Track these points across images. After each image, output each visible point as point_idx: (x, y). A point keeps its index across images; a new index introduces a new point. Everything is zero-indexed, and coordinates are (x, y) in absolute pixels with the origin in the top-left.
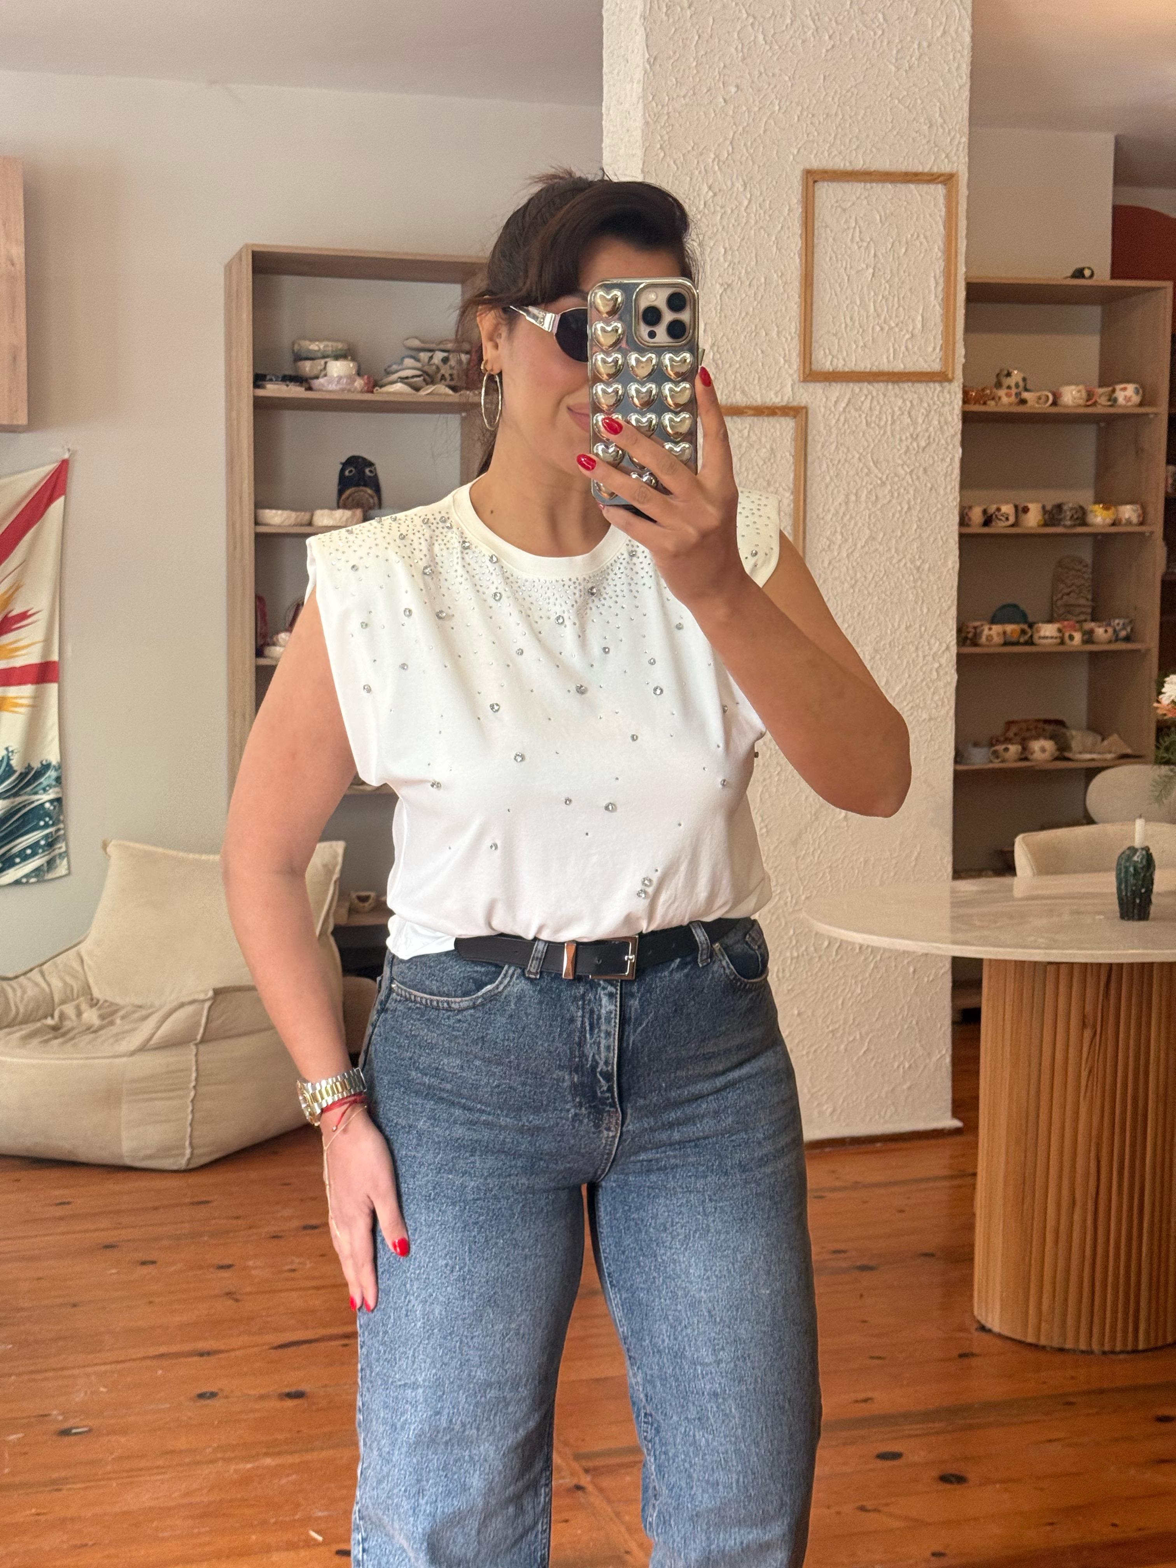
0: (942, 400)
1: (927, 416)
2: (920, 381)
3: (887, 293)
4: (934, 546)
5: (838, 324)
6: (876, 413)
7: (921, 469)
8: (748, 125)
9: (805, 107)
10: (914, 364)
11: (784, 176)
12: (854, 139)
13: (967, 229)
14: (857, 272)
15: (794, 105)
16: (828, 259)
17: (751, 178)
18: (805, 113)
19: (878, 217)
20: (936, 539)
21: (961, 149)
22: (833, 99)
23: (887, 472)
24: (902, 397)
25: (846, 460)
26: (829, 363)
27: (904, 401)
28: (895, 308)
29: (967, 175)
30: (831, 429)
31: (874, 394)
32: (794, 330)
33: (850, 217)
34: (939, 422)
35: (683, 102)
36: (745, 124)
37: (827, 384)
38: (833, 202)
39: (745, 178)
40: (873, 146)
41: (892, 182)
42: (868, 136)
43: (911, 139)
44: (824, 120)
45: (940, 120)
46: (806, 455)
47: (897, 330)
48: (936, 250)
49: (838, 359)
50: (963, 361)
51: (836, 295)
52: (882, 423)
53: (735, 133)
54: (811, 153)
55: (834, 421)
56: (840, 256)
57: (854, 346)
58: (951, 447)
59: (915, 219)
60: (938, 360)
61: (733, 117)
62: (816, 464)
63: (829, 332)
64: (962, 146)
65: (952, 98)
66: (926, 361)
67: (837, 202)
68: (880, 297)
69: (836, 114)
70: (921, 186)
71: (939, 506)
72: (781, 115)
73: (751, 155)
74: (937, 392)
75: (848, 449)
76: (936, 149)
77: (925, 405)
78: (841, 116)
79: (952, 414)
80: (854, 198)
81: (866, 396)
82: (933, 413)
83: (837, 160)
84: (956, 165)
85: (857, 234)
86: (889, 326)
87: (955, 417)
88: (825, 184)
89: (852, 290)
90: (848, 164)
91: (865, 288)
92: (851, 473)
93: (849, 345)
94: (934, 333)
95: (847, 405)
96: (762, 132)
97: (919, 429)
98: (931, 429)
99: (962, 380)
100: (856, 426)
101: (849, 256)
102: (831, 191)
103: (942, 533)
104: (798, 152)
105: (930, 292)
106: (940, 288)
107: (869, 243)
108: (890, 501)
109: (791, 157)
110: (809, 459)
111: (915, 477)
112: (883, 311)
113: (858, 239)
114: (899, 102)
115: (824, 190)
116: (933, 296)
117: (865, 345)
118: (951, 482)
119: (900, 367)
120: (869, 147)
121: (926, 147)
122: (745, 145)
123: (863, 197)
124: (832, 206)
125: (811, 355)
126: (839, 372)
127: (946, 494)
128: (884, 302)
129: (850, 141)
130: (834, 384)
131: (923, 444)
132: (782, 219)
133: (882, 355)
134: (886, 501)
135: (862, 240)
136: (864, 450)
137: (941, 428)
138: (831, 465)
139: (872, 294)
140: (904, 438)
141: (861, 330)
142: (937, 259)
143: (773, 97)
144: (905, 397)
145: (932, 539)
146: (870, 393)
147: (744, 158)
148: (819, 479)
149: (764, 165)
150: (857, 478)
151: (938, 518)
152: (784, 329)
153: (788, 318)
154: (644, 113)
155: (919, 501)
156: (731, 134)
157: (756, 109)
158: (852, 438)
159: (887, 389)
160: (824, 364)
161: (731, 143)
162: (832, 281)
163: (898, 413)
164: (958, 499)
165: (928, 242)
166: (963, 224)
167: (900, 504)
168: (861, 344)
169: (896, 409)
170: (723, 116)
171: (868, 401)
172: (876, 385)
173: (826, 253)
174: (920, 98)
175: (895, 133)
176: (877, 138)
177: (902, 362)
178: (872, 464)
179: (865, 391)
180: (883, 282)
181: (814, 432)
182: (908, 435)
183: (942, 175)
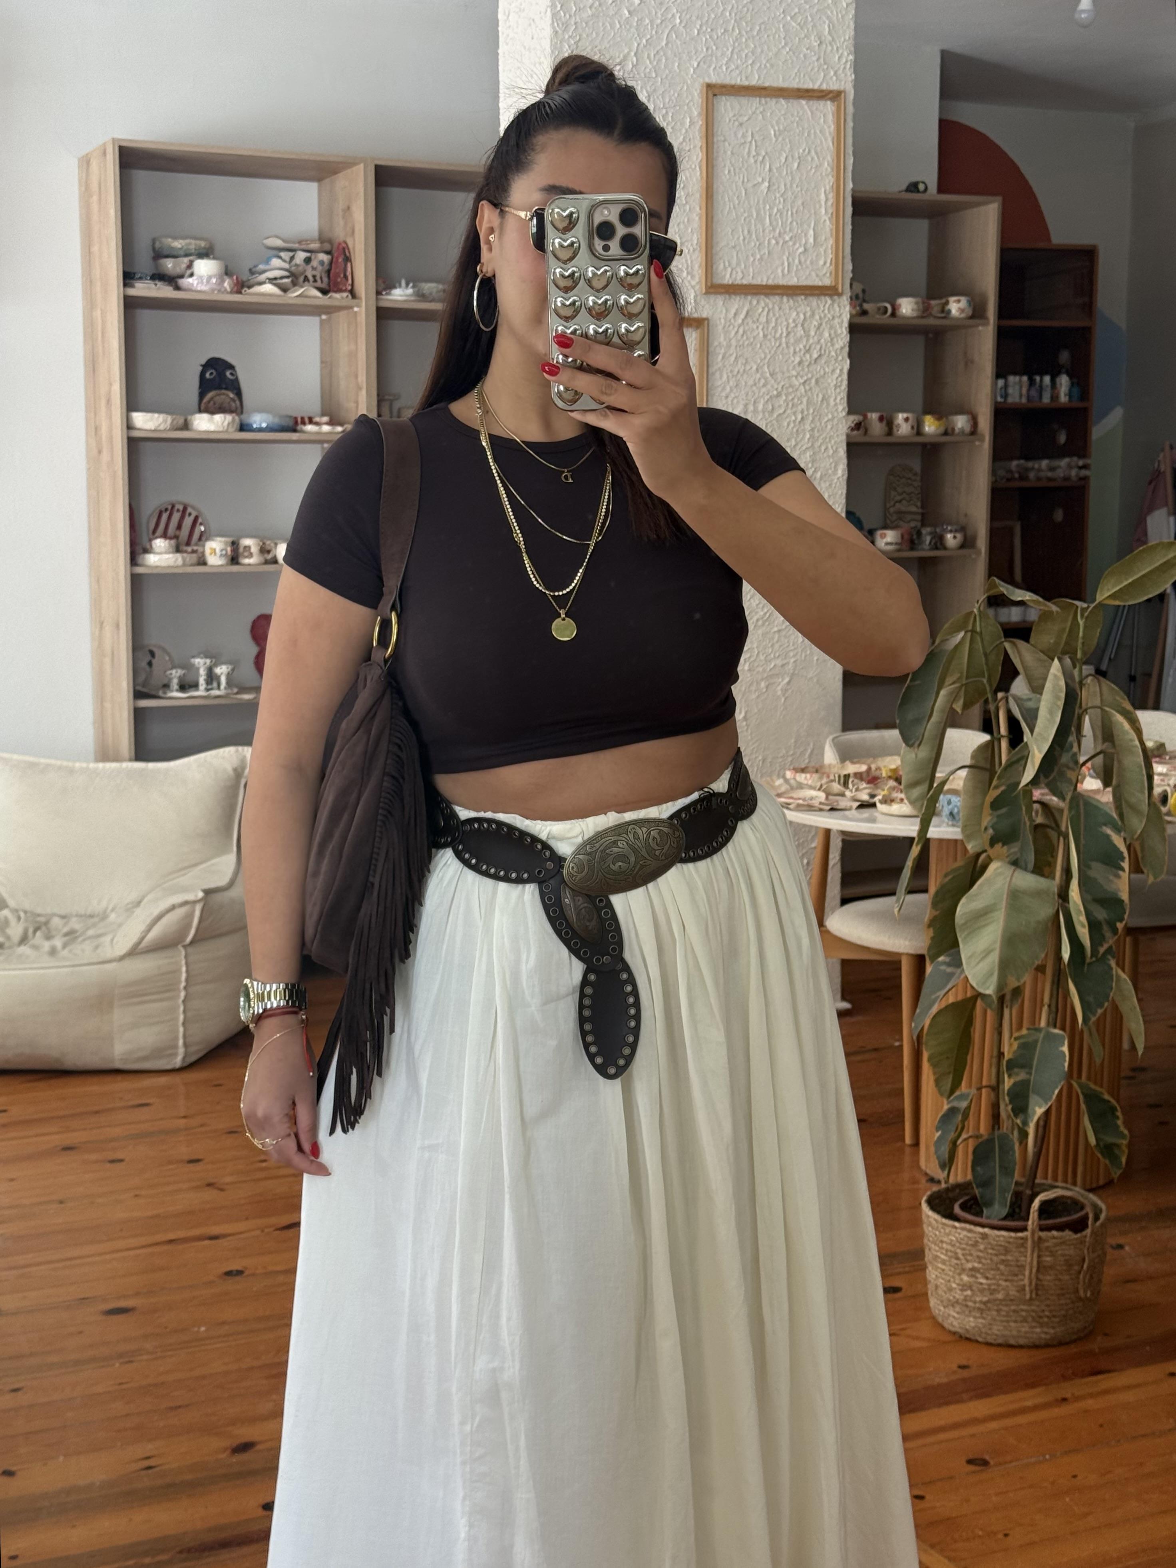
0: (832, 312)
1: (818, 328)
2: (812, 295)
3: (781, 206)
4: (825, 455)
5: (736, 237)
6: (773, 324)
7: (813, 381)
8: (652, 37)
9: (704, 21)
10: (806, 278)
11: (685, 88)
12: (750, 54)
13: (854, 145)
14: (755, 185)
15: (694, 18)
16: (726, 172)
17: (655, 90)
18: (704, 28)
19: (772, 132)
20: (826, 449)
21: (848, 66)
22: (730, 14)
23: (782, 383)
24: (796, 309)
25: (744, 371)
26: (728, 276)
27: (798, 314)
28: (789, 222)
29: (853, 92)
30: (730, 340)
31: (771, 306)
32: (695, 242)
33: (747, 131)
34: (830, 335)
35: (590, 12)
36: (649, 37)
37: (727, 296)
38: (731, 115)
39: (649, 89)
40: (767, 61)
41: (784, 97)
42: (762, 51)
43: (802, 56)
44: (722, 34)
45: (830, 38)
46: (708, 366)
47: (791, 243)
48: (826, 164)
49: (737, 273)
50: (851, 275)
51: (734, 207)
52: (778, 335)
53: (638, 45)
54: (709, 67)
55: (733, 333)
56: (737, 170)
57: (752, 259)
58: (840, 358)
59: (806, 135)
60: (828, 275)
61: (637, 30)
62: (718, 375)
63: (728, 244)
64: (849, 63)
65: (840, 16)
66: (817, 276)
67: (735, 116)
68: (775, 210)
69: (733, 29)
70: (811, 102)
71: (830, 416)
72: (681, 28)
73: (654, 68)
74: (827, 306)
75: (746, 359)
76: (825, 67)
77: (817, 317)
78: (737, 31)
79: (841, 327)
80: (750, 112)
81: (763, 308)
82: (824, 324)
83: (734, 74)
84: (843, 83)
85: (754, 147)
86: (784, 239)
87: (844, 329)
88: (724, 98)
89: (749, 203)
90: (744, 79)
91: (761, 202)
92: (751, 382)
93: (747, 257)
94: (824, 247)
95: (746, 317)
96: (664, 43)
97: (811, 341)
98: (822, 341)
99: (849, 294)
100: (754, 338)
101: (746, 170)
102: (728, 104)
103: (833, 442)
104: (698, 65)
105: (820, 207)
106: (830, 203)
107: (764, 157)
108: (785, 412)
109: (692, 70)
110: (711, 370)
111: (807, 388)
112: (778, 224)
113: (754, 153)
114: (792, 18)
115: (723, 104)
116: (823, 211)
117: (761, 259)
118: (840, 393)
119: (794, 281)
120: (764, 62)
121: (816, 64)
122: (649, 57)
123: (758, 112)
124: (730, 120)
125: (712, 267)
126: (738, 285)
127: (836, 405)
128: (778, 215)
129: (746, 56)
130: (733, 296)
131: (815, 356)
132: (684, 131)
133: (777, 268)
134: (781, 411)
135: (758, 154)
136: (762, 360)
137: (832, 339)
138: (730, 375)
139: (768, 207)
140: (798, 349)
141: (758, 243)
142: (827, 175)
143: (675, 11)
144: (799, 310)
145: (823, 448)
146: (767, 305)
147: (648, 70)
148: (720, 389)
149: (666, 77)
150: (754, 388)
151: (829, 427)
152: (687, 241)
153: (690, 230)
154: (553, 22)
155: (811, 411)
156: (636, 45)
157: (659, 21)
158: (750, 349)
159: (781, 302)
160: (725, 275)
161: (635, 54)
162: (731, 194)
163: (792, 325)
164: (847, 410)
165: (818, 158)
166: (850, 140)
167: (795, 413)
168: (758, 257)
169: (791, 321)
170: (628, 27)
171: (765, 313)
172: (771, 297)
173: (725, 166)
174: (811, 15)
175: (788, 49)
176: (771, 54)
177: (796, 275)
178: (768, 375)
179: (762, 304)
180: (778, 195)
181: (716, 343)
182: (801, 346)
183: (831, 92)
